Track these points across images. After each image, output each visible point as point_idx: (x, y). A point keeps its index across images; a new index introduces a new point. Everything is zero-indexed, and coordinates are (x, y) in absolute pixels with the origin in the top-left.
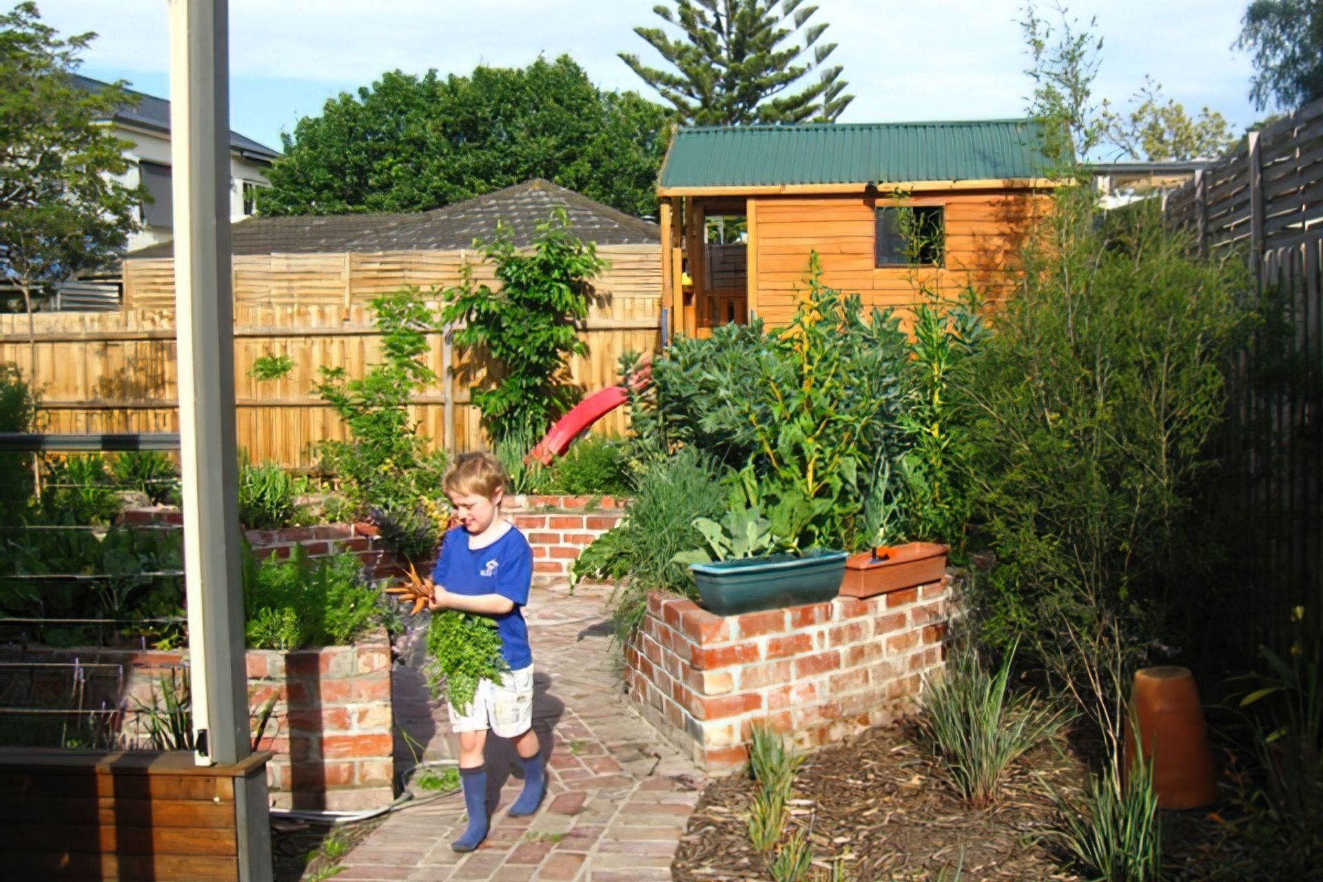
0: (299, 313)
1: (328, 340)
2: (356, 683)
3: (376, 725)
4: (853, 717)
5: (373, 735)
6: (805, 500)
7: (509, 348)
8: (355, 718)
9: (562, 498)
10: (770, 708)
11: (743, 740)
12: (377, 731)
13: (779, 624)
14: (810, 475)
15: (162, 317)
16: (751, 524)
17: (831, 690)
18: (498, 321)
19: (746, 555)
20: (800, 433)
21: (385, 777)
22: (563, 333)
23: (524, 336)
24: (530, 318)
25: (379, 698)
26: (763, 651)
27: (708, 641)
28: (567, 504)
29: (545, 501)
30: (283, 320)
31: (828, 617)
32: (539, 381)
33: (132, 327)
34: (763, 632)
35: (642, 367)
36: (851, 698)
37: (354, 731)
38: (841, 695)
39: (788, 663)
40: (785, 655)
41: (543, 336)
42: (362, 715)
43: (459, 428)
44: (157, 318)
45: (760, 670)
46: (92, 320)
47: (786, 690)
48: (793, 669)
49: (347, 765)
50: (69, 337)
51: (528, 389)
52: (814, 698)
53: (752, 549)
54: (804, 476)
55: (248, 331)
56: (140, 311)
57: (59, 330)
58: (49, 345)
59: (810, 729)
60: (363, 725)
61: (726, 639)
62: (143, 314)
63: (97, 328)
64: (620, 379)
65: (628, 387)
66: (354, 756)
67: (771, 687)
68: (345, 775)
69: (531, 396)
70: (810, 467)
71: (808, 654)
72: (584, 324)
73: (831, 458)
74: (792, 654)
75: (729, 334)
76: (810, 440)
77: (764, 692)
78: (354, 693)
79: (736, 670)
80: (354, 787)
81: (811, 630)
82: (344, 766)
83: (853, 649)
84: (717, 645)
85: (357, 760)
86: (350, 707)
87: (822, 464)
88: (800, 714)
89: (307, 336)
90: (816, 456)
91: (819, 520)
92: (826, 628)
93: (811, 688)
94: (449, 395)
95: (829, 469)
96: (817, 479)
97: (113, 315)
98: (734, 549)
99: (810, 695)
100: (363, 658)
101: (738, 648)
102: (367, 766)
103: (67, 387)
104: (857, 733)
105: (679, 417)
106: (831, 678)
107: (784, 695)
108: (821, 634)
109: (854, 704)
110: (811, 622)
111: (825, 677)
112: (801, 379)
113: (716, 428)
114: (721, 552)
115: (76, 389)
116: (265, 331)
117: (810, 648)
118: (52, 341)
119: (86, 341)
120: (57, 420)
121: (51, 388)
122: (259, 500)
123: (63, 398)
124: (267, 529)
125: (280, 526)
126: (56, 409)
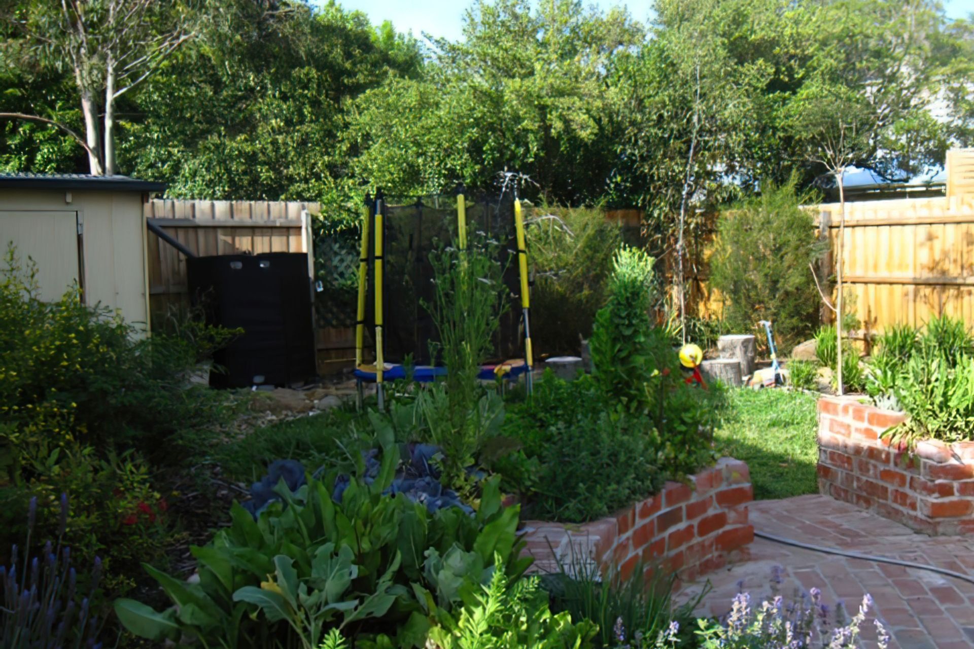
33: (953, 212)
56: (960, 197)
62: (962, 200)
97: (938, 201)
103: (900, 266)
115: (907, 266)
119: (917, 224)
120: (891, 294)
121: (889, 265)
122: (944, 405)
123: (897, 275)
124: (952, 441)
125: (967, 439)
126: (891, 284)
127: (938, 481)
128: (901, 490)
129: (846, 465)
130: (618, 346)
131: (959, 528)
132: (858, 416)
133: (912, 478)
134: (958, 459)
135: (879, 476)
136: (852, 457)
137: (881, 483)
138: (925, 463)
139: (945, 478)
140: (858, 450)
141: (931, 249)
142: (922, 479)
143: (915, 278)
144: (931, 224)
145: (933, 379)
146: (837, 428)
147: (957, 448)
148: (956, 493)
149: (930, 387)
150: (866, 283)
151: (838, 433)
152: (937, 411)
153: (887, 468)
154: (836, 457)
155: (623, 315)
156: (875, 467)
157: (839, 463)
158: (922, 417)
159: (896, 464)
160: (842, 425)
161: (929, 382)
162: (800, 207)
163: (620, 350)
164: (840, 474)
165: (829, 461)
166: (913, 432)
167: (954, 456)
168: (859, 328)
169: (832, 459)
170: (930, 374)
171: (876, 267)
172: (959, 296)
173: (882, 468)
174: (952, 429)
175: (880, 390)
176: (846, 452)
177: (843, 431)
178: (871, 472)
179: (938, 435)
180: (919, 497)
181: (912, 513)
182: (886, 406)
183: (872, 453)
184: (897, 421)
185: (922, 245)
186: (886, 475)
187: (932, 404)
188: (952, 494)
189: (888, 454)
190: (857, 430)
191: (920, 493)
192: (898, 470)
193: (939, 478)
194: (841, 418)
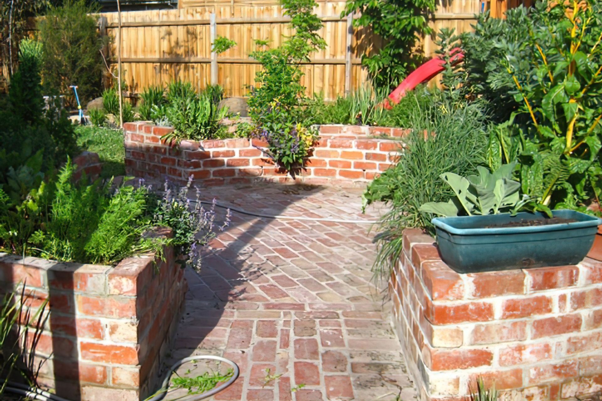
0: (267, 9)
1: (282, 25)
2: (108, 302)
3: (125, 339)
4: (590, 377)
5: (121, 347)
6: (563, 157)
7: (384, 30)
8: (107, 331)
9: (392, 129)
10: (501, 363)
11: (470, 391)
12: (126, 344)
13: (518, 287)
14: (570, 134)
15: (197, 12)
16: (499, 183)
17: (568, 351)
18: (379, 13)
19: (492, 211)
20: (563, 94)
21: (133, 384)
22: (418, 21)
23: (393, 23)
24: (399, 11)
25: (126, 316)
26: (498, 311)
27: (441, 297)
28: (395, 133)
29: (381, 130)
30: (258, 14)
31: (572, 281)
32: (401, 51)
33: (182, 18)
34: (500, 293)
35: (455, 39)
36: (588, 358)
37: (107, 341)
38: (579, 355)
39: (525, 324)
40: (522, 316)
41: (405, 22)
42: (113, 330)
43: (354, 79)
44: (194, 12)
45: (493, 330)
46: (163, 14)
47: (520, 349)
48: (529, 331)
49: (102, 369)
50: (153, 24)
51: (395, 56)
52: (550, 356)
53: (499, 205)
54: (564, 134)
55: (240, 20)
56: (186, 9)
57: (147, 20)
58: (143, 28)
59: (541, 387)
60: (114, 336)
61: (460, 298)
62: (187, 11)
63: (165, 19)
64: (439, 48)
65: (444, 53)
66: (108, 362)
67: (504, 345)
68: (100, 377)
69: (396, 61)
70: (571, 127)
71: (547, 316)
72: (433, 16)
73: (593, 120)
74: (529, 314)
75: (519, 14)
76: (573, 101)
77: (495, 350)
78: (107, 311)
79: (467, 327)
80: (107, 387)
81: (553, 294)
82: (99, 369)
83: (596, 312)
84: (450, 303)
85: (110, 365)
86: (104, 321)
87: (582, 124)
88: (533, 372)
89: (271, 23)
90: (577, 116)
91: (574, 179)
92: (568, 291)
93: (547, 349)
94: (348, 59)
95: (589, 130)
96: (576, 138)
97: (173, 11)
98: (481, 205)
99: (546, 355)
100: (113, 281)
101: (471, 307)
102: (118, 371)
103: (151, 51)
104: (591, 390)
105: (477, 76)
106: (569, 340)
107: (516, 354)
108: (563, 298)
109: (592, 365)
110: (552, 286)
111: (564, 338)
112: (568, 42)
113: (500, 85)
114: (468, 207)
115: (155, 51)
116: (248, 20)
117: (550, 311)
118: (144, 26)
119: (160, 26)
120: (146, 68)
121: (144, 51)
122: (194, 121)
123: (149, 56)
124: (198, 140)
125: (206, 139)
126: (146, 62)
127: (193, 160)
128: (173, 167)
129: (142, 158)
130: (25, 93)
131: (204, 184)
132: (148, 130)
133: (179, 161)
134: (202, 148)
135: (160, 161)
136: (145, 153)
137: (162, 165)
138: (186, 152)
139: (197, 159)
140: (148, 149)
141: (169, 41)
142: (184, 160)
143: (160, 59)
144: (169, 25)
145: (188, 108)
146: (135, 138)
147: (202, 143)
148: (202, 166)
149: (186, 113)
150: (130, 62)
151: (137, 141)
152: (190, 124)
153: (165, 156)
154: (135, 154)
155: (28, 75)
156: (158, 157)
157: (137, 157)
158: (183, 128)
159: (170, 154)
160: (138, 136)
161: (186, 110)
162: (88, 15)
163: (27, 95)
164: (138, 164)
165: (131, 157)
166: (178, 136)
167: (200, 146)
168: (127, 90)
169: (133, 155)
170: (186, 106)
171: (136, 52)
172: (186, 69)
173: (162, 157)
174: (199, 134)
175: (158, 117)
176: (142, 151)
177: (139, 140)
178: (156, 160)
179: (192, 137)
180: (183, 170)
181: (180, 179)
182: (162, 124)
183: (156, 149)
184: (169, 131)
185: (163, 38)
186: (165, 160)
187: (188, 121)
188: (200, 167)
189: (165, 149)
190: (147, 138)
191: (184, 168)
192: (171, 157)
193: (193, 159)
194: (138, 132)
